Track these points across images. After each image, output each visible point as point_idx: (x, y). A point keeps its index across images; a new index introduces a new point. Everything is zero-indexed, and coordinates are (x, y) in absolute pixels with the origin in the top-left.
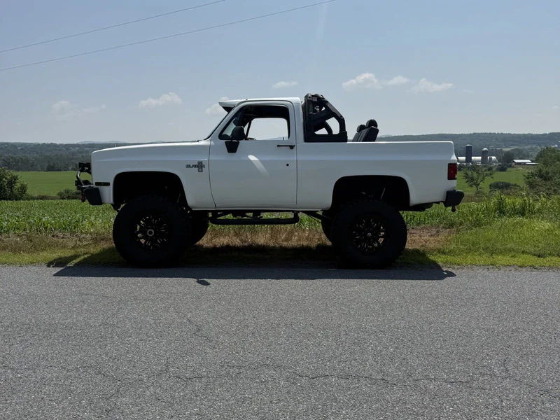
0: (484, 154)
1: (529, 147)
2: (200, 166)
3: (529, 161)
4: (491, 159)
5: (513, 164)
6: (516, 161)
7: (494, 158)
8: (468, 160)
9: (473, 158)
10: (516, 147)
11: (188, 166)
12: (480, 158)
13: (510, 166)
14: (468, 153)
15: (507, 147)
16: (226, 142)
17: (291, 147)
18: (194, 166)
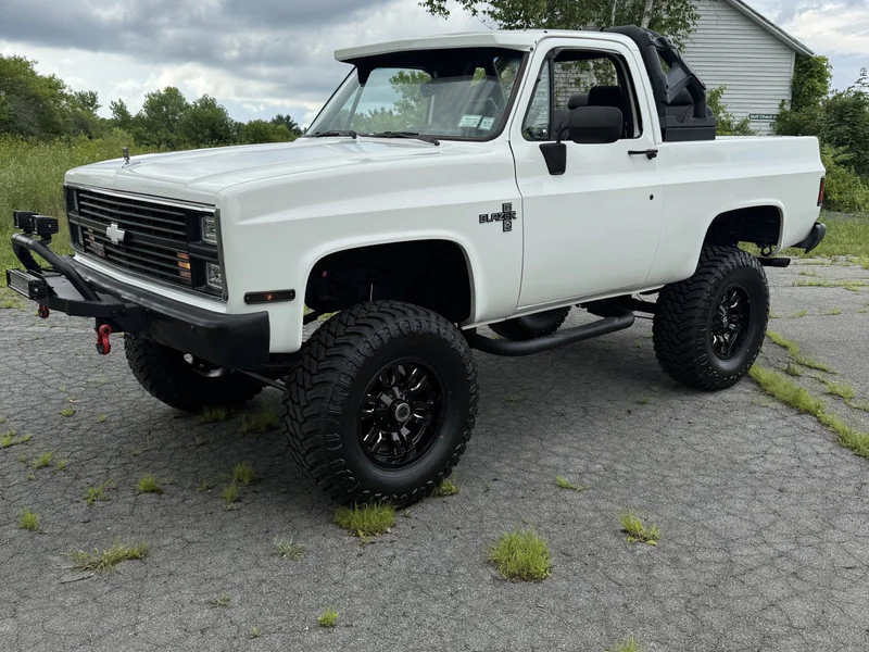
2: (506, 215)
11: (483, 219)
16: (541, 147)
17: (651, 154)
18: (496, 217)
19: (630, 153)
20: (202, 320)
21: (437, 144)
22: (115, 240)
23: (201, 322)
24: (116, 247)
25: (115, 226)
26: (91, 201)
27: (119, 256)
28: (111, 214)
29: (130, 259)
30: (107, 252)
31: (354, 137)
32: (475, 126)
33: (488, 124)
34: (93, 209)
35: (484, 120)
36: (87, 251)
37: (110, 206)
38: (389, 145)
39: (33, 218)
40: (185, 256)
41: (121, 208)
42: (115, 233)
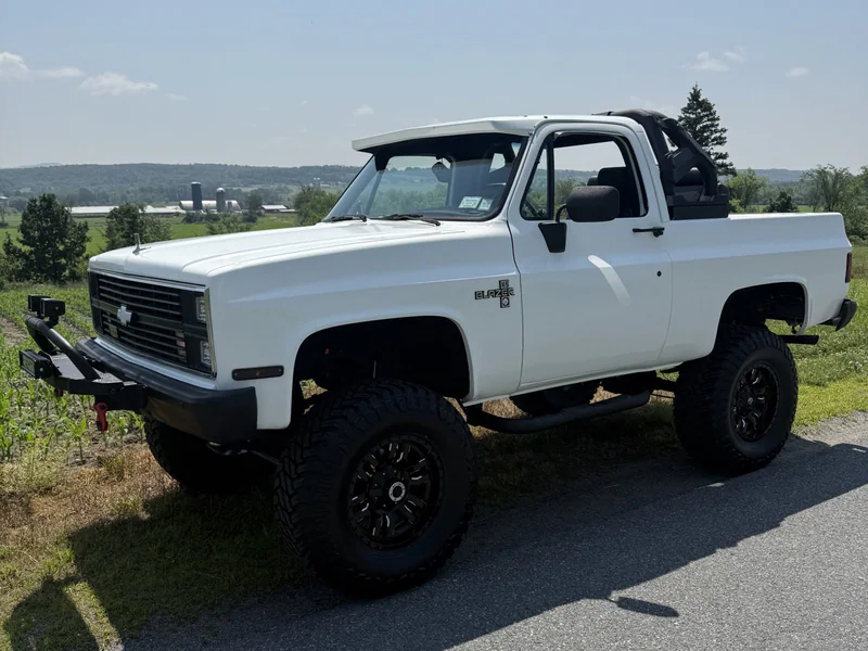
0: (220, 197)
1: (276, 186)
2: (503, 292)
3: (282, 207)
4: (230, 204)
5: (263, 211)
6: (267, 207)
7: (234, 202)
8: (197, 205)
9: (204, 202)
10: (260, 186)
11: (479, 295)
12: (214, 203)
13: (260, 214)
14: (197, 194)
15: (245, 186)
16: (540, 225)
17: (658, 232)
18: (493, 293)
19: (635, 231)
20: (190, 396)
21: (438, 225)
22: (124, 322)
23: (190, 397)
24: (126, 328)
25: (123, 308)
26: (109, 286)
27: (129, 337)
28: (123, 298)
29: (138, 340)
30: (120, 334)
31: (365, 220)
32: (475, 207)
33: (486, 206)
34: (110, 293)
35: (484, 201)
36: (105, 333)
37: (122, 289)
38: (395, 227)
39: (43, 301)
40: (182, 336)
41: (131, 291)
42: (124, 315)
